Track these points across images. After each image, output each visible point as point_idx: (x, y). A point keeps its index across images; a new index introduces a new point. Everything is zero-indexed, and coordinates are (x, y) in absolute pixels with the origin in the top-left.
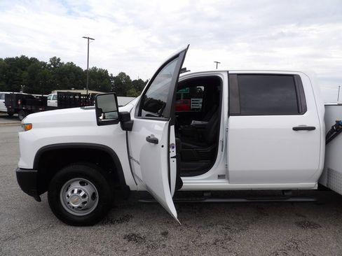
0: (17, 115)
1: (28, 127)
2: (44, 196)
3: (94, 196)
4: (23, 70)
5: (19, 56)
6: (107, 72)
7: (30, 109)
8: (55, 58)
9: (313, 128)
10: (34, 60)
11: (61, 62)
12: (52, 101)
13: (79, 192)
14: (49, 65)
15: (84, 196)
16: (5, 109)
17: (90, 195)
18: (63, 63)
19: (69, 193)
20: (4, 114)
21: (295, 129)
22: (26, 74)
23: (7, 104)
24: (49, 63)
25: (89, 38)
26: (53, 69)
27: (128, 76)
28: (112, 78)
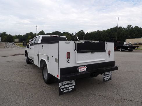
4: (115, 32)
10: (120, 27)
26: (128, 30)
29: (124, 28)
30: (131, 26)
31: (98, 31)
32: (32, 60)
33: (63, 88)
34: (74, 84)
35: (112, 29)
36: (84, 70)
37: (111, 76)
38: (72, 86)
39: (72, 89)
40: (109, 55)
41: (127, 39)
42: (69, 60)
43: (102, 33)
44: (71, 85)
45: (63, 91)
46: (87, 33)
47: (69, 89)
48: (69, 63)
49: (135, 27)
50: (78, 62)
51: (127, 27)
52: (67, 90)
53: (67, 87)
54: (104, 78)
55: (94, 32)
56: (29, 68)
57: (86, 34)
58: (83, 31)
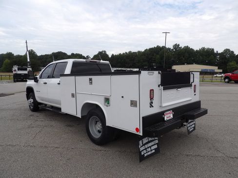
4: (157, 54)
8: (176, 44)
11: (180, 46)
14: (172, 50)
18: (181, 47)
26: (175, 52)
27: (232, 52)
28: (217, 54)
29: (169, 49)
30: (179, 45)
31: (130, 52)
32: (43, 104)
33: (144, 150)
34: (157, 142)
35: (151, 49)
36: (170, 117)
37: (195, 124)
38: (155, 145)
39: (155, 149)
40: (195, 92)
41: (174, 66)
42: (152, 103)
43: (136, 56)
44: (152, 143)
45: (144, 155)
46: (113, 55)
47: (151, 150)
48: (153, 107)
49: (185, 47)
50: (164, 105)
51: (173, 47)
52: (148, 152)
53: (148, 148)
54: (188, 128)
55: (124, 54)
56: (42, 120)
57: (110, 57)
58: (105, 51)
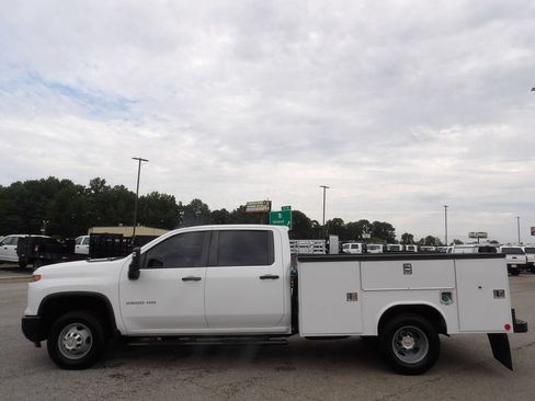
0: (31, 266)
1: (38, 278)
2: (44, 343)
3: (88, 340)
4: (49, 197)
5: (46, 178)
6: (173, 198)
7: (49, 257)
8: (98, 179)
9: (277, 277)
10: (67, 183)
11: (106, 185)
12: (82, 247)
13: (75, 335)
14: (89, 190)
15: (79, 339)
16: (15, 258)
17: (85, 338)
18: (109, 187)
19: (66, 337)
20: (13, 266)
21: (262, 278)
22: (53, 203)
23: (19, 251)
24: (88, 187)
25: (140, 160)
26: (93, 195)
27: (205, 205)
28: (181, 207)
29: (81, 188)
30: (104, 181)
49: (117, 187)
51: (91, 184)
